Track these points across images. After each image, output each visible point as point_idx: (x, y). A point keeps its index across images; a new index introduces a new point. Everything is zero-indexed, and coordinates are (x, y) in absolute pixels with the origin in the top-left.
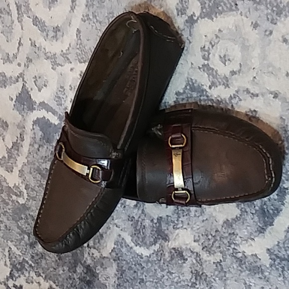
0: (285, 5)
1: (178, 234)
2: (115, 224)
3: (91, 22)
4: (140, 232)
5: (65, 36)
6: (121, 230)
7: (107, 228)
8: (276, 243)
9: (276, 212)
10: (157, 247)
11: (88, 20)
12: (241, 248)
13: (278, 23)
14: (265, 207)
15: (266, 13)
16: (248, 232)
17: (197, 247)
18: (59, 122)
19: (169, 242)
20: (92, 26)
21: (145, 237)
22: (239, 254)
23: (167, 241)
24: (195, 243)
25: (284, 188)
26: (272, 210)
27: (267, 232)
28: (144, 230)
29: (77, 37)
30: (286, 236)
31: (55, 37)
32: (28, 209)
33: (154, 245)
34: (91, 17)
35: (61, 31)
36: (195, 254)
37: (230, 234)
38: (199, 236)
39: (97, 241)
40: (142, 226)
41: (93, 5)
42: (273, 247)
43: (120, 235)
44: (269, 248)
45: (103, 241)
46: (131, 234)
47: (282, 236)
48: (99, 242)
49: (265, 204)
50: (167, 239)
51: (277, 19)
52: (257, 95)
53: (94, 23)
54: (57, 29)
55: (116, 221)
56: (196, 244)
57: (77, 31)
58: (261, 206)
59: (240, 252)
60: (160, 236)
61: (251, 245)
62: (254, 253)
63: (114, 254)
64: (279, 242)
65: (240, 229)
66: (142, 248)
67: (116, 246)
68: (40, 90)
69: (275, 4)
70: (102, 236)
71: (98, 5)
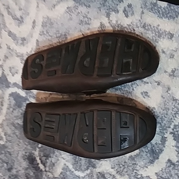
0: (163, 31)
1: (101, 164)
2: (62, 157)
3: (45, 36)
4: (78, 163)
5: (29, 44)
6: (66, 161)
7: (57, 160)
8: (161, 169)
9: (160, 151)
10: (88, 172)
11: (43, 34)
12: (140, 173)
13: (159, 42)
14: (154, 148)
15: (152, 36)
16: (144, 163)
17: (113, 172)
18: (26, 95)
20: (46, 38)
21: (81, 165)
22: (138, 176)
23: (95, 168)
25: (165, 137)
26: (158, 150)
27: (155, 163)
28: (80, 161)
29: (36, 44)
30: (166, 166)
31: (23, 44)
32: (6, 147)
33: (87, 170)
34: (45, 33)
35: (26, 40)
36: (112, 176)
37: (133, 164)
38: (114, 165)
39: (51, 167)
40: (79, 159)
41: (46, 26)
42: (159, 171)
43: (65, 164)
44: (157, 172)
45: (55, 168)
46: (72, 164)
47: (164, 165)
49: (154, 147)
51: (158, 39)
52: (148, 83)
53: (47, 36)
54: (24, 39)
55: (63, 156)
56: (113, 170)
57: (36, 41)
58: (151, 148)
59: (139, 175)
60: (90, 165)
61: (146, 171)
62: (148, 175)
63: (62, 176)
64: (162, 169)
65: (139, 162)
66: (80, 172)
67: (63, 171)
68: (13, 76)
69: (157, 31)
70: (54, 164)
71: (49, 26)
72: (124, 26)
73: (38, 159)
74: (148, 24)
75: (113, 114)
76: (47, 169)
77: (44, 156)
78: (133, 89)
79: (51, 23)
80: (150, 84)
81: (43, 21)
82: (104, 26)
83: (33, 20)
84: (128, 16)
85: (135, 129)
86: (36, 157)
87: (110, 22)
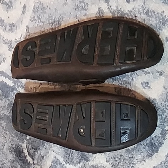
1: (95, 157)
2: (53, 150)
4: (70, 156)
5: (18, 30)
6: (57, 154)
7: (47, 152)
8: (160, 163)
9: (160, 144)
10: (81, 165)
11: (34, 20)
12: (137, 166)
13: (163, 30)
14: (153, 141)
15: (155, 23)
16: (141, 156)
17: (108, 166)
18: (14, 85)
19: (89, 162)
20: (37, 24)
21: (73, 158)
23: (88, 162)
24: (107, 163)
25: (165, 130)
26: (157, 143)
27: (154, 157)
28: (72, 154)
29: (27, 30)
30: (166, 159)
31: (11, 30)
33: (79, 164)
34: (37, 19)
35: (15, 26)
37: (130, 157)
40: (71, 152)
42: (158, 166)
43: (55, 157)
44: (155, 166)
45: (44, 160)
46: (63, 157)
47: (163, 159)
48: (41, 161)
49: (153, 139)
50: (88, 160)
51: (162, 27)
52: (149, 73)
53: (38, 22)
54: (12, 25)
57: (27, 27)
58: (150, 140)
60: (83, 158)
61: (144, 164)
64: (161, 163)
65: (137, 155)
66: (71, 165)
67: (52, 164)
69: (161, 18)
70: (43, 157)
71: (41, 11)
72: (125, 12)
73: (25, 151)
74: (152, 11)
75: (113, 105)
76: (36, 162)
77: (33, 148)
78: (132, 79)
79: (44, 8)
80: (151, 74)
81: (35, 6)
82: (103, 12)
83: (23, 5)
84: (130, 1)
85: (137, 121)
86: (23, 149)
87: (110, 7)
